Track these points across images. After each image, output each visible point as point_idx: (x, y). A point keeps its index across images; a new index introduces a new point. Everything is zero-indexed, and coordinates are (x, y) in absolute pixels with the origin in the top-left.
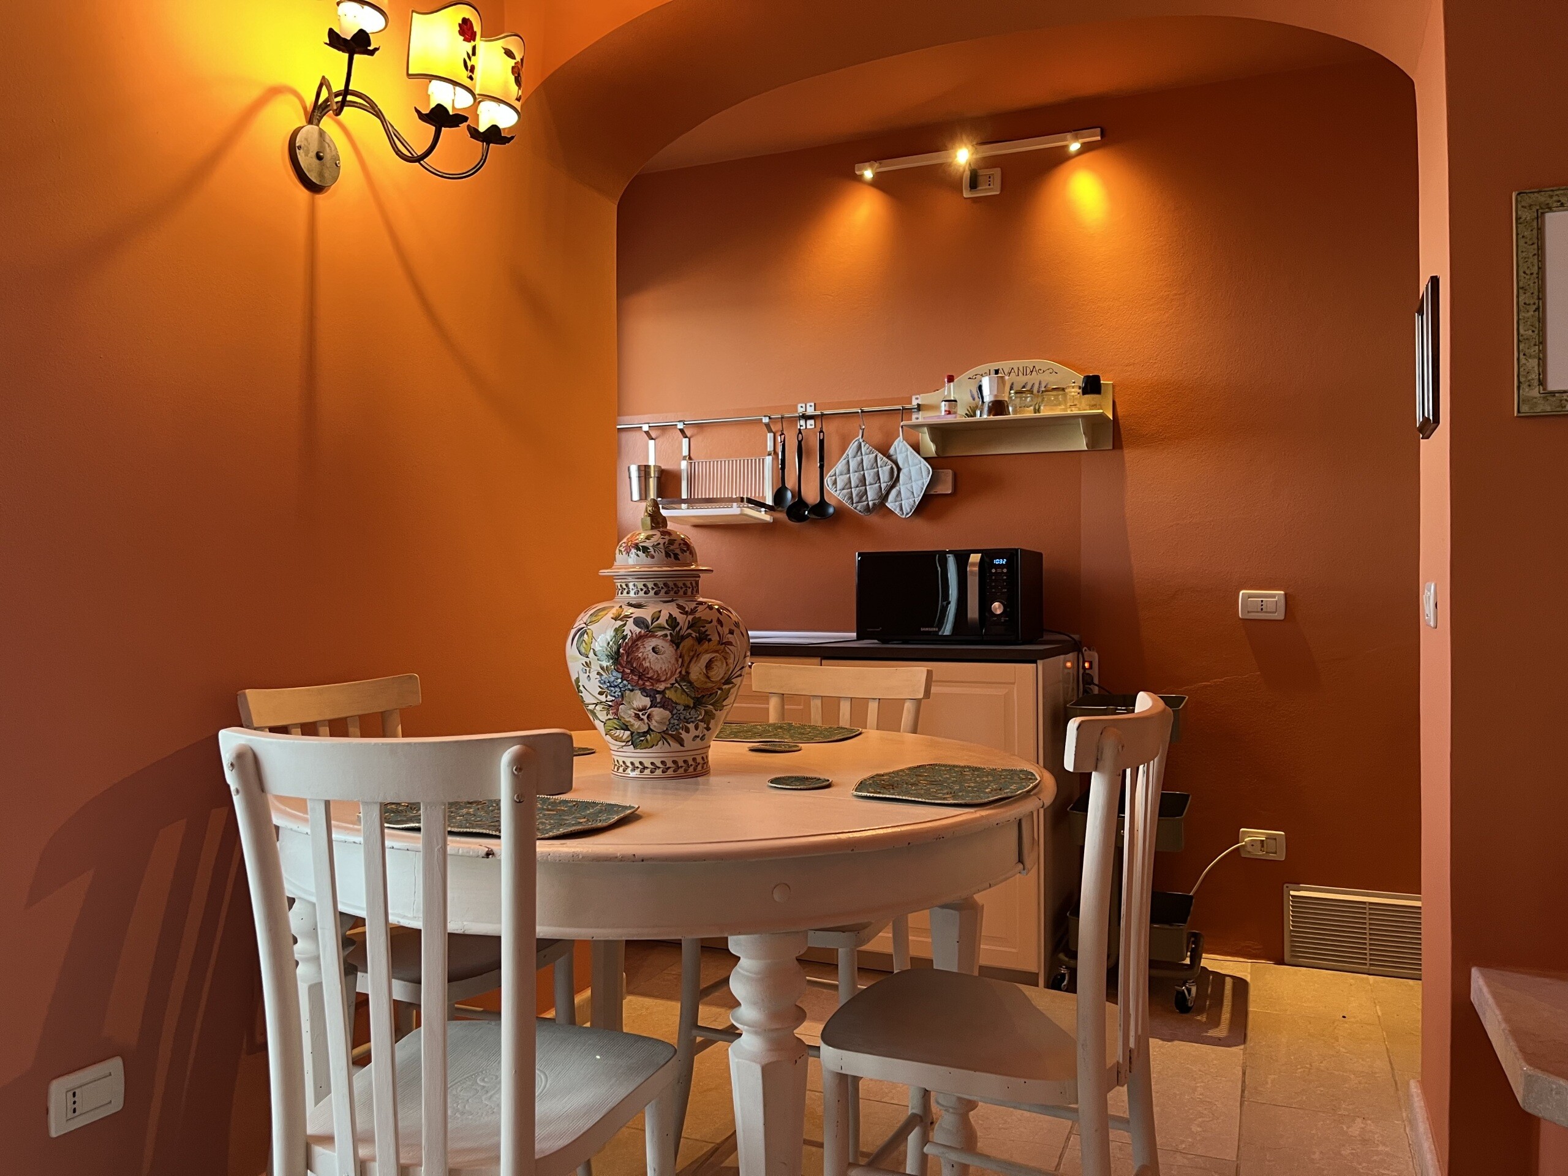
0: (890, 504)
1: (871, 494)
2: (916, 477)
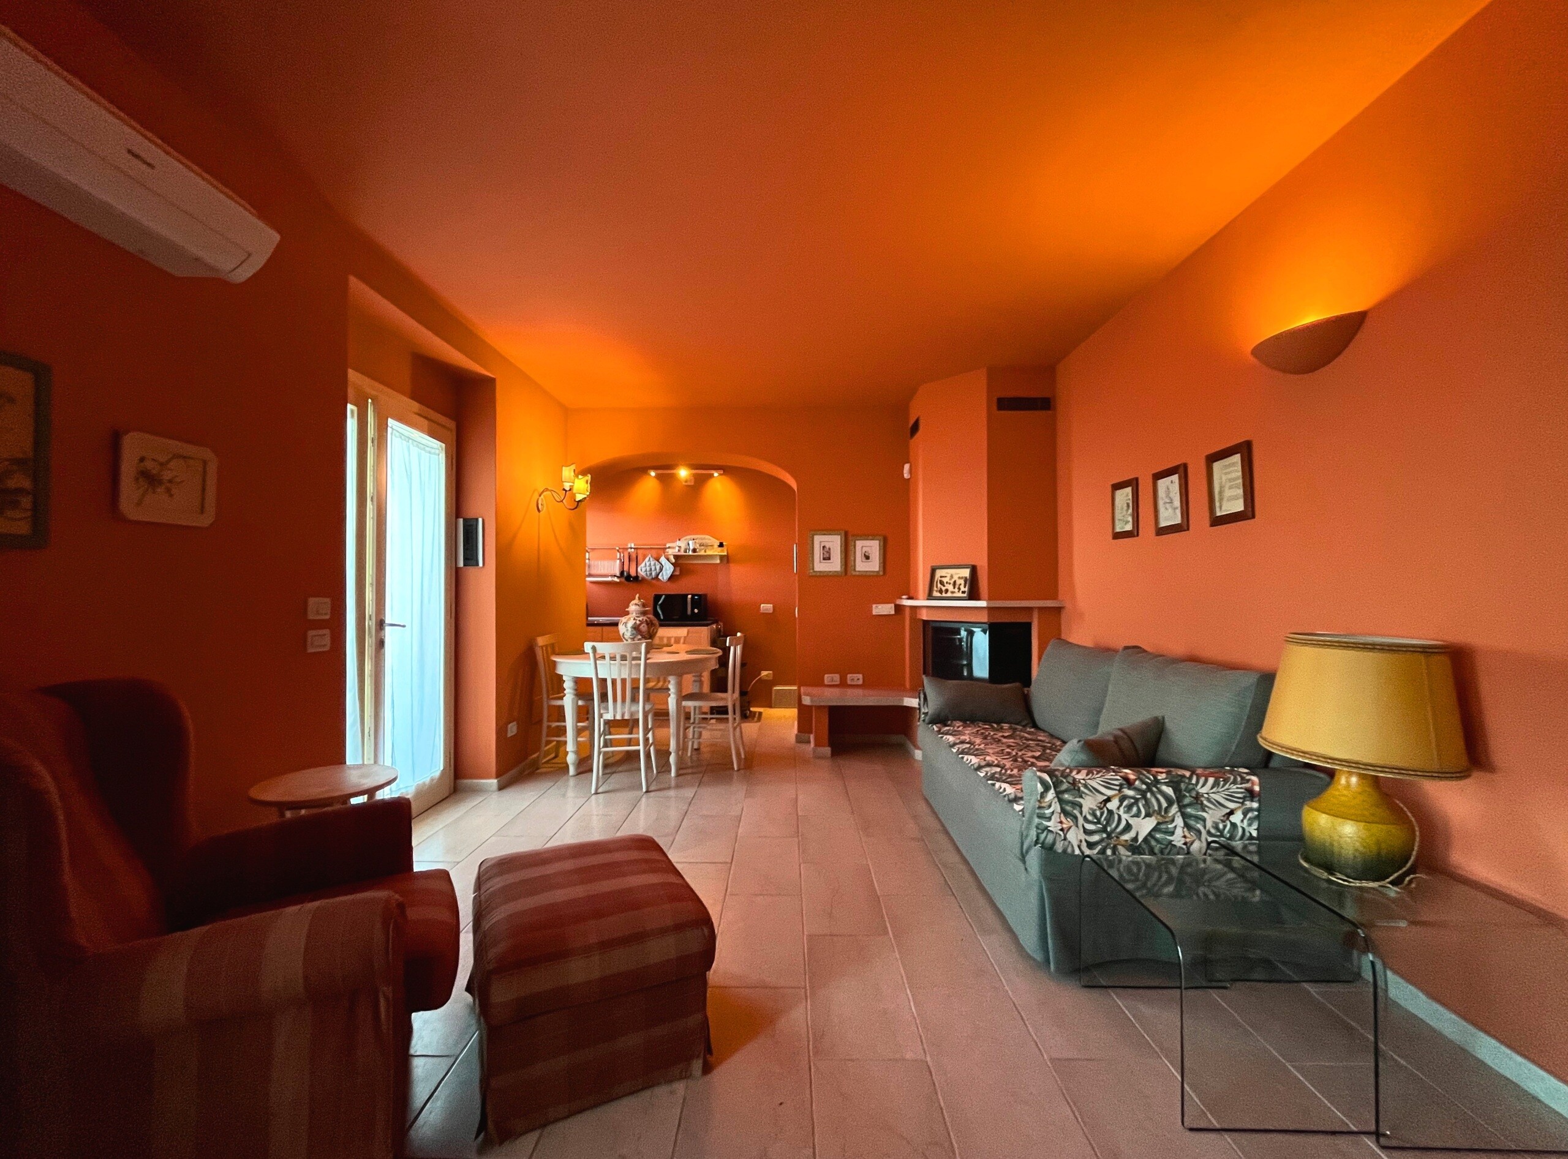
0: (660, 577)
1: (654, 574)
2: (668, 570)
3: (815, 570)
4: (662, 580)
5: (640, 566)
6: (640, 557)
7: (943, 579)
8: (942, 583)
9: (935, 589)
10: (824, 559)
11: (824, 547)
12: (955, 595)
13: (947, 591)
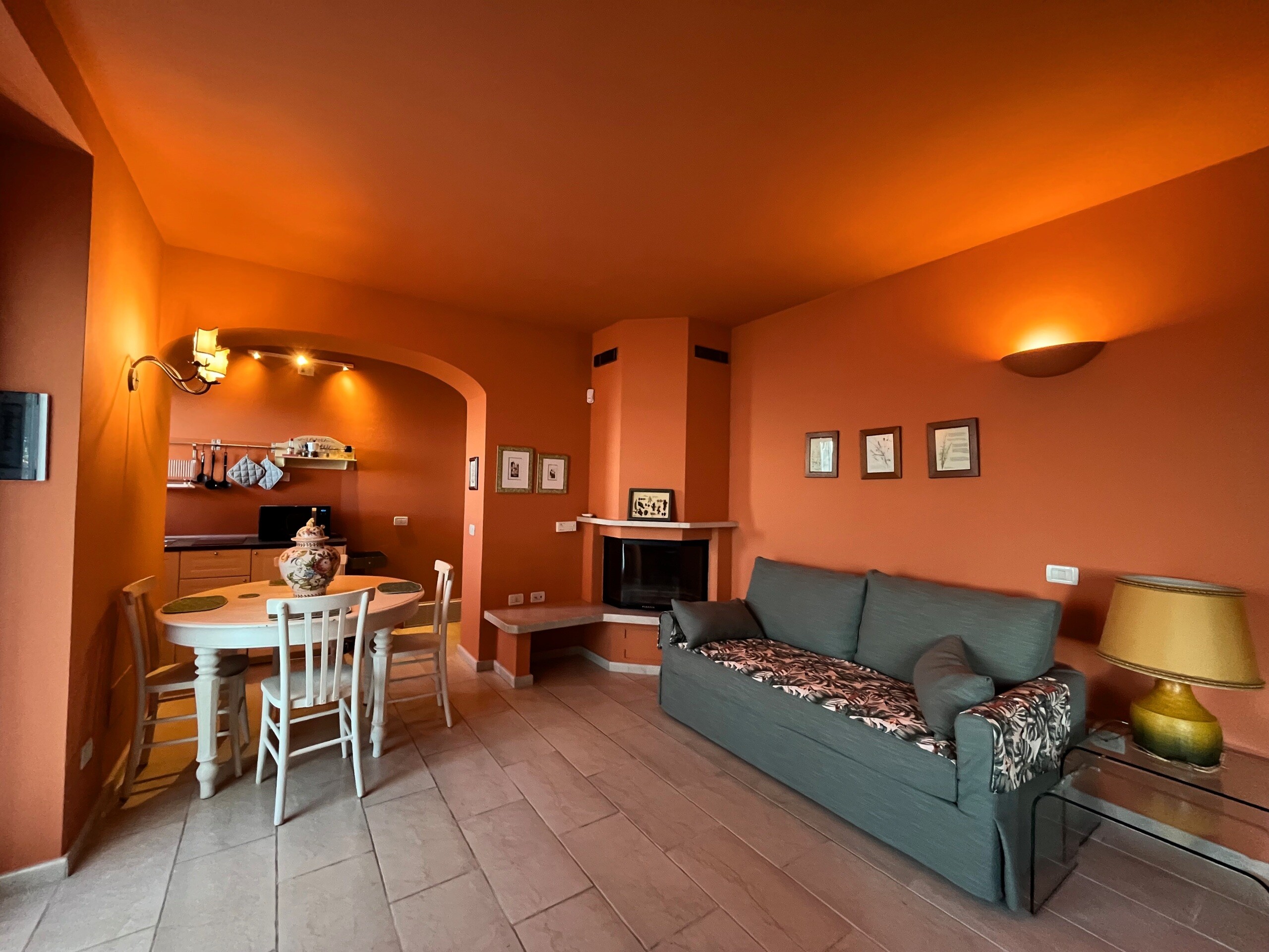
0: (260, 484)
1: (251, 480)
2: (274, 475)
3: (503, 487)
4: (264, 487)
5: (231, 469)
6: (230, 458)
7: (641, 501)
8: (640, 504)
9: (634, 509)
10: (512, 476)
11: (512, 463)
12: (655, 517)
13: (646, 512)
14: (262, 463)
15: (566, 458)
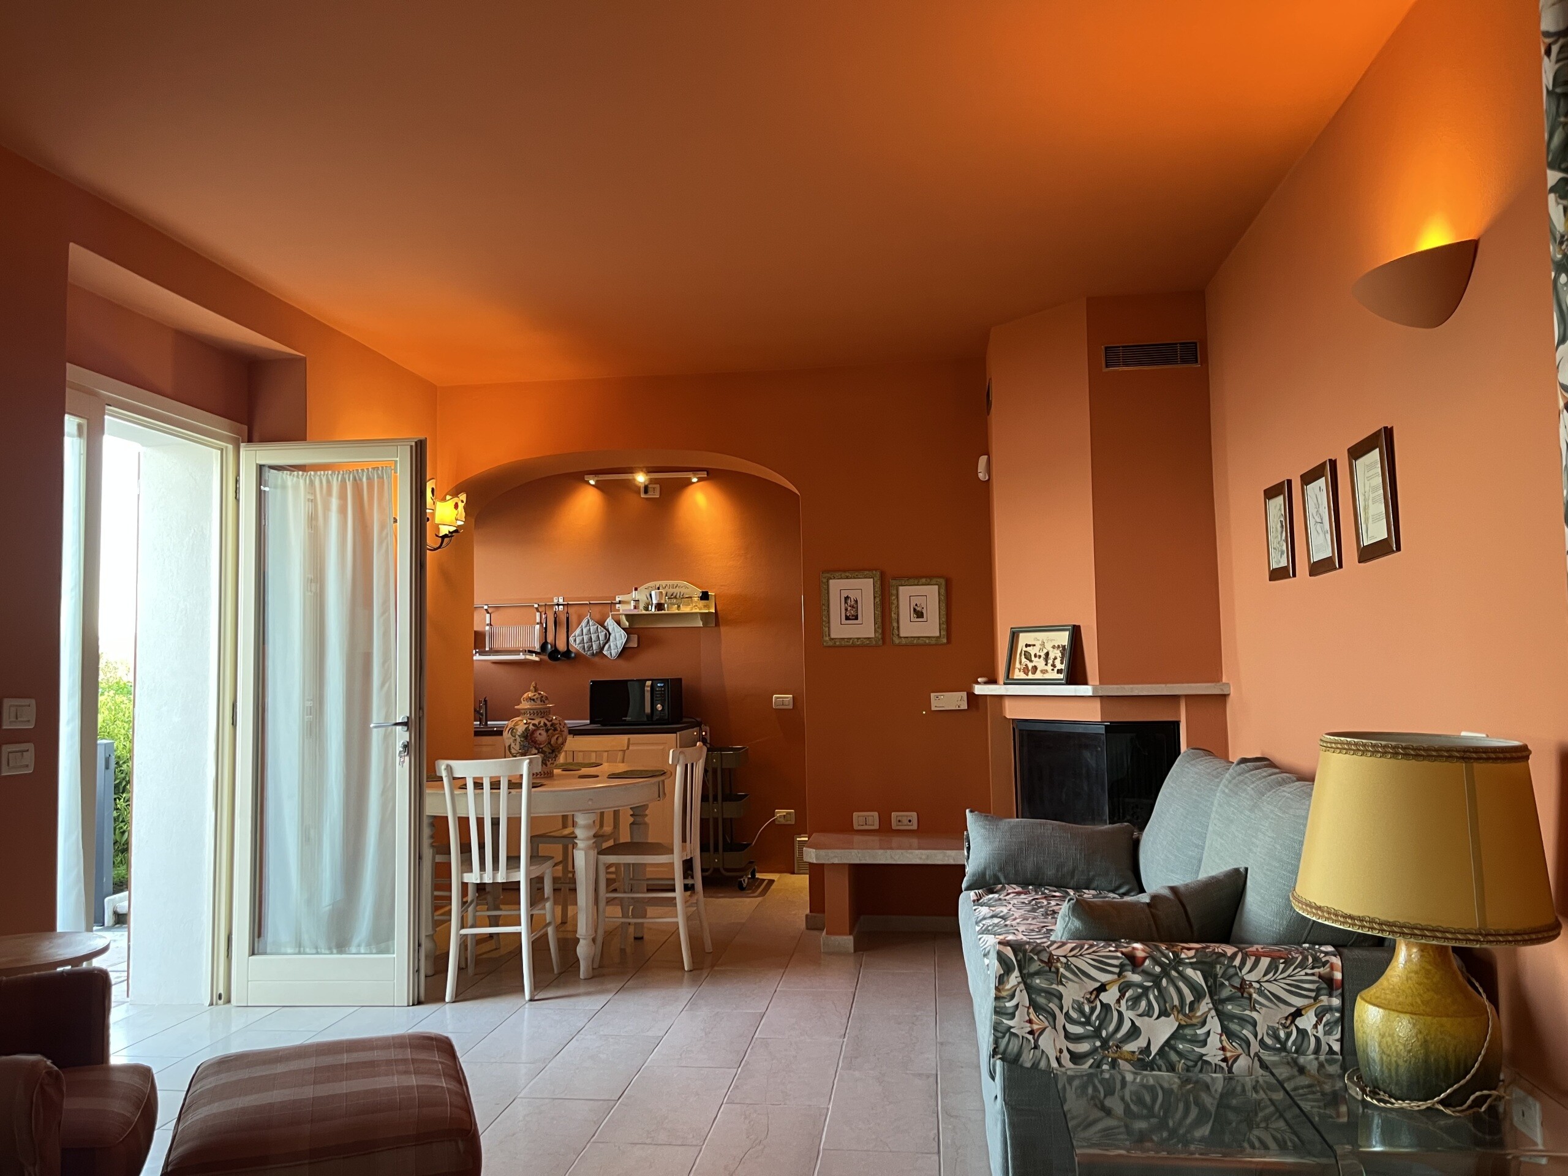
0: (605, 652)
1: (595, 647)
2: (619, 639)
3: (833, 636)
4: (609, 656)
5: (573, 635)
6: (573, 619)
7: (1028, 649)
8: (1028, 656)
9: (1018, 665)
10: (847, 618)
11: (847, 598)
12: (1046, 676)
13: (1035, 668)
14: (606, 624)
15: (943, 581)
